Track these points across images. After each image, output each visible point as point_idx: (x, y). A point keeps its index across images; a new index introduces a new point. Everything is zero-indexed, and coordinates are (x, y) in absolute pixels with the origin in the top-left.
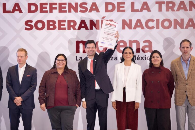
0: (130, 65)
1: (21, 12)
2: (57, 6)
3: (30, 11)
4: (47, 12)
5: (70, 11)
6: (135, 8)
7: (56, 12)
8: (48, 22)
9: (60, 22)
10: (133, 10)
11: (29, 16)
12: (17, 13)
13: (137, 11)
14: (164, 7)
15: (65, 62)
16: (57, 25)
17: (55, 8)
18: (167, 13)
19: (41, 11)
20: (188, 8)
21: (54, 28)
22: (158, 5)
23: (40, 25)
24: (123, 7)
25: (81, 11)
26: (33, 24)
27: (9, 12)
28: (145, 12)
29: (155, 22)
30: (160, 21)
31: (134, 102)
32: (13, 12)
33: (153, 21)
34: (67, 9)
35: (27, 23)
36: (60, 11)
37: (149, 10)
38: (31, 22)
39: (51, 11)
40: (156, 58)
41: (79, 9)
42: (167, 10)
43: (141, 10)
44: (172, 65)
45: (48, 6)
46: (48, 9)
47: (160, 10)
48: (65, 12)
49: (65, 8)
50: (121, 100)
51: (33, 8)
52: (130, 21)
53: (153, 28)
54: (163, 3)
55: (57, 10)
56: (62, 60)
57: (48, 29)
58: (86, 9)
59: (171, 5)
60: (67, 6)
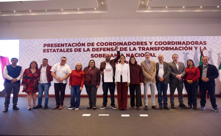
0: (124, 64)
1: (90, 51)
2: (103, 49)
3: (93, 51)
4: (99, 51)
5: (107, 51)
6: (131, 49)
7: (102, 51)
8: (99, 54)
9: (103, 54)
10: (130, 50)
11: (93, 53)
12: (88, 51)
13: (132, 50)
14: (141, 49)
15: (94, 63)
16: (102, 56)
17: (102, 50)
18: (142, 51)
19: (97, 51)
20: (150, 49)
21: (101, 57)
22: (139, 48)
23: (96, 56)
24: (127, 49)
25: (111, 51)
26: (94, 55)
27: (85, 51)
28: (134, 51)
29: (138, 54)
30: (140, 54)
31: (127, 82)
32: (87, 51)
33: (137, 54)
34: (106, 50)
35: (92, 55)
36: (104, 51)
37: (136, 50)
38: (93, 54)
39: (100, 51)
40: (132, 60)
41: (111, 50)
42: (142, 50)
43: (133, 50)
44: (141, 63)
45: (99, 49)
46: (99, 50)
47: (140, 50)
48: (106, 51)
49: (105, 49)
50: (120, 81)
51: (94, 50)
52: (129, 54)
53: (137, 56)
54: (141, 48)
55: (103, 50)
56: (93, 63)
57: (99, 57)
58: (113, 50)
59: (144, 48)
60: (106, 49)
